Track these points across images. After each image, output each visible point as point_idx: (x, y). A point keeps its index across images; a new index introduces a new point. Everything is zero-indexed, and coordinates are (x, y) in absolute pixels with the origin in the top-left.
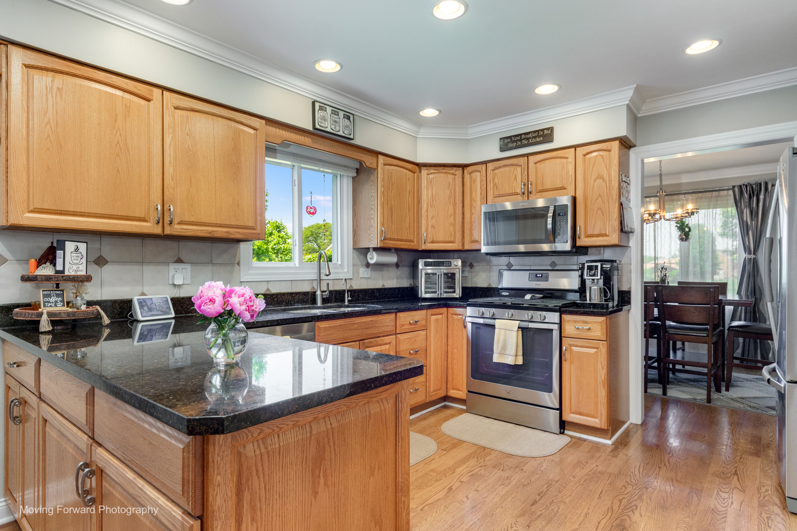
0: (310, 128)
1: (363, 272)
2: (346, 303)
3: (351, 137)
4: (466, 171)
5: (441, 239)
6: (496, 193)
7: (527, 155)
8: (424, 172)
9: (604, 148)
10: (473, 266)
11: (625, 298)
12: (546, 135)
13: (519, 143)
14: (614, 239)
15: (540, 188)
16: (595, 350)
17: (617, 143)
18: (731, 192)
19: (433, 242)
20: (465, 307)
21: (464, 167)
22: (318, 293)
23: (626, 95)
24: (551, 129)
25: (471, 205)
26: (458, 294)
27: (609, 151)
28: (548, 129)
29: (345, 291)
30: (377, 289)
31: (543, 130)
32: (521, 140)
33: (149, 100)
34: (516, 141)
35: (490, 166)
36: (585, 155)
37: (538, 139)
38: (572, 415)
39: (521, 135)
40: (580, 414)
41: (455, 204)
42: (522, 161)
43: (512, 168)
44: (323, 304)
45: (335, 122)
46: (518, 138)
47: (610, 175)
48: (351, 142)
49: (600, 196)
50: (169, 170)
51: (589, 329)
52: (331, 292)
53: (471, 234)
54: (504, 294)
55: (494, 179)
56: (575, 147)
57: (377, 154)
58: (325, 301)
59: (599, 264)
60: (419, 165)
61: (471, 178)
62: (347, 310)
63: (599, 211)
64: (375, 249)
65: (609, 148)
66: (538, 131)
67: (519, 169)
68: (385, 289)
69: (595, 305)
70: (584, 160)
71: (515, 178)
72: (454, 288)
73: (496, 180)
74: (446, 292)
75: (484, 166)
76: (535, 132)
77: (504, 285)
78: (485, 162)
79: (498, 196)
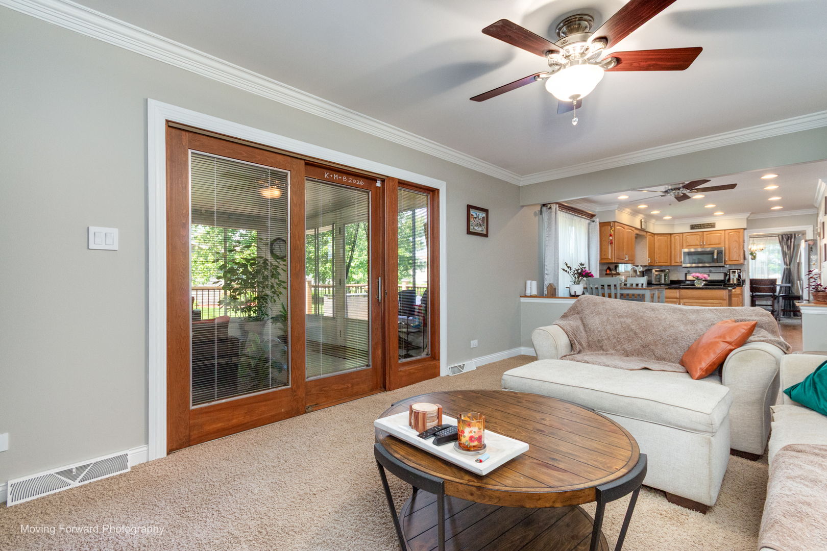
0: (640, 228)
4: (672, 236)
5: (662, 261)
6: (688, 244)
7: (703, 232)
8: (656, 236)
9: (737, 231)
11: (744, 281)
12: (712, 225)
14: (742, 261)
15: (709, 243)
17: (741, 230)
18: (777, 237)
19: (659, 262)
21: (671, 234)
23: (746, 215)
24: (715, 223)
25: (675, 249)
26: (669, 282)
27: (739, 232)
28: (713, 223)
31: (711, 223)
32: (701, 226)
34: (698, 227)
35: (685, 235)
36: (729, 233)
37: (708, 227)
39: (701, 224)
41: (667, 248)
42: (700, 233)
43: (696, 236)
45: (644, 225)
47: (739, 240)
48: (645, 230)
49: (735, 248)
50: (626, 246)
51: (736, 291)
53: (675, 260)
55: (687, 239)
56: (725, 230)
57: (647, 232)
59: (736, 271)
60: (654, 234)
61: (675, 239)
63: (735, 252)
64: (641, 266)
66: (709, 224)
67: (699, 236)
70: (729, 235)
71: (697, 240)
72: (666, 280)
74: (664, 282)
75: (681, 235)
76: (707, 224)
77: (688, 279)
78: (682, 233)
79: (689, 246)
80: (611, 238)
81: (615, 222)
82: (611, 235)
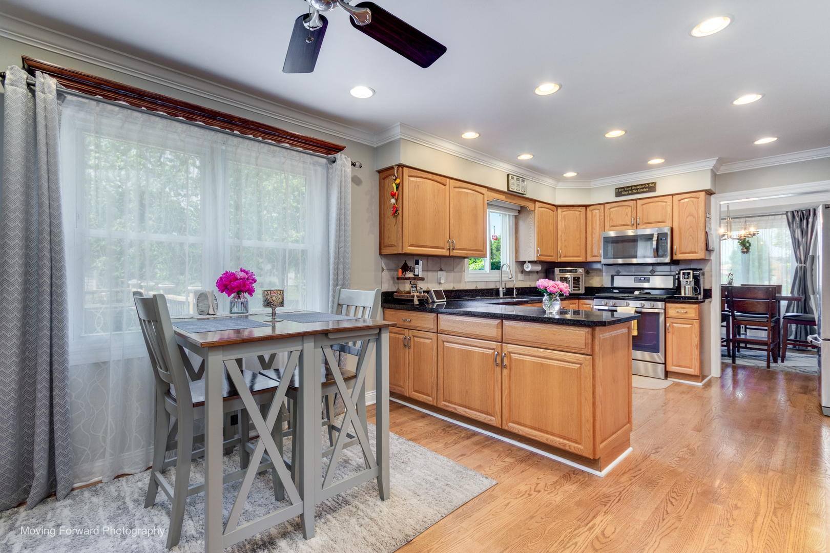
0: (506, 190)
1: (520, 277)
2: (515, 296)
3: (525, 193)
4: (588, 209)
5: (571, 255)
6: (612, 224)
7: (636, 200)
8: (560, 210)
9: (694, 196)
10: (590, 272)
11: (708, 294)
12: (651, 187)
13: (631, 192)
14: (700, 255)
15: (645, 221)
16: (691, 326)
17: (704, 193)
18: (785, 216)
19: (565, 257)
20: (593, 299)
21: (586, 206)
22: (501, 289)
23: (711, 163)
24: (655, 183)
25: (592, 232)
26: (582, 291)
27: (698, 198)
28: (652, 183)
29: (513, 288)
30: (527, 288)
31: (648, 184)
32: (632, 190)
33: (445, 185)
34: (628, 191)
35: (607, 206)
36: (679, 201)
37: (645, 190)
38: (674, 367)
39: (632, 186)
40: (680, 366)
41: (580, 231)
42: (631, 203)
43: (624, 208)
44: (503, 296)
45: (518, 185)
46: (630, 188)
47: (698, 213)
48: (524, 196)
49: (691, 227)
50: (452, 221)
51: (686, 312)
52: (506, 288)
53: (592, 251)
54: (615, 291)
55: (610, 215)
56: (672, 195)
57: (535, 201)
58: (505, 294)
59: (691, 272)
60: (557, 206)
61: (592, 213)
62: (515, 300)
63: (690, 237)
64: (530, 262)
65: (697, 196)
66: (645, 184)
67: (629, 209)
68: (532, 288)
69: (689, 298)
70: (679, 204)
71: (627, 214)
72: (578, 287)
73: (612, 216)
74: (573, 290)
75: (602, 206)
76: (642, 185)
77: (615, 285)
78: (604, 204)
79: (613, 226)
80: (393, 201)
81: (401, 166)
82: (393, 195)
